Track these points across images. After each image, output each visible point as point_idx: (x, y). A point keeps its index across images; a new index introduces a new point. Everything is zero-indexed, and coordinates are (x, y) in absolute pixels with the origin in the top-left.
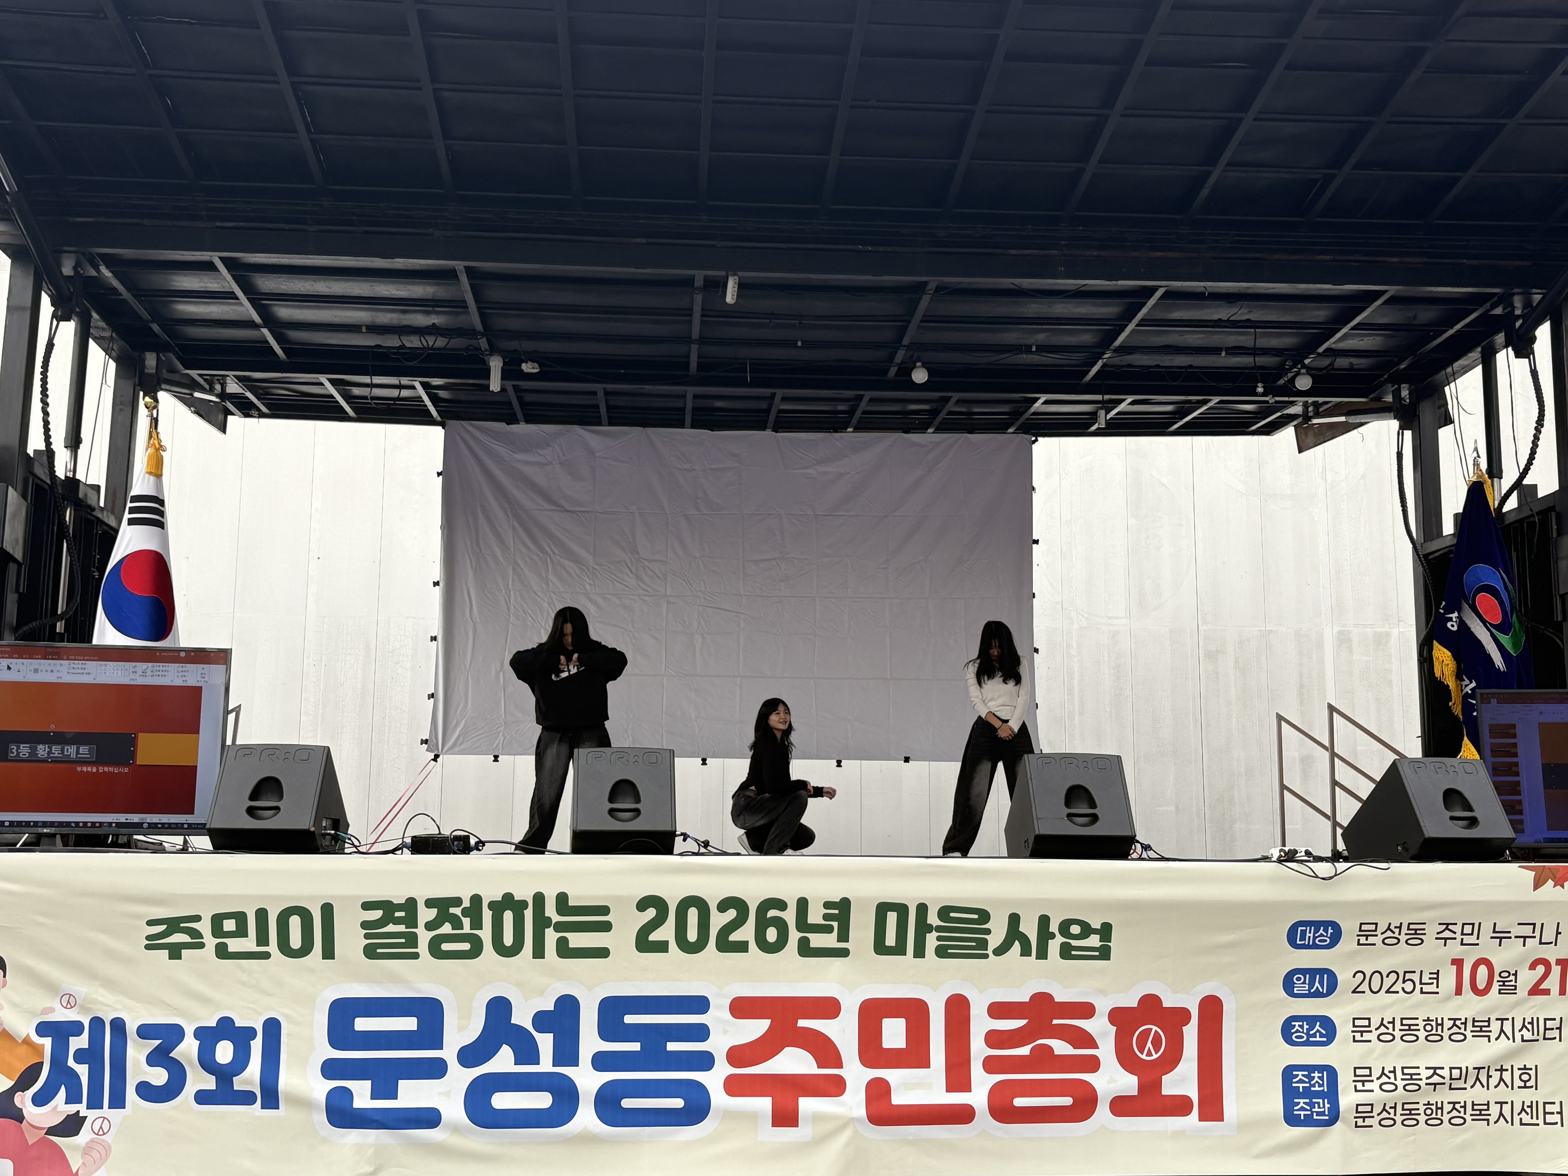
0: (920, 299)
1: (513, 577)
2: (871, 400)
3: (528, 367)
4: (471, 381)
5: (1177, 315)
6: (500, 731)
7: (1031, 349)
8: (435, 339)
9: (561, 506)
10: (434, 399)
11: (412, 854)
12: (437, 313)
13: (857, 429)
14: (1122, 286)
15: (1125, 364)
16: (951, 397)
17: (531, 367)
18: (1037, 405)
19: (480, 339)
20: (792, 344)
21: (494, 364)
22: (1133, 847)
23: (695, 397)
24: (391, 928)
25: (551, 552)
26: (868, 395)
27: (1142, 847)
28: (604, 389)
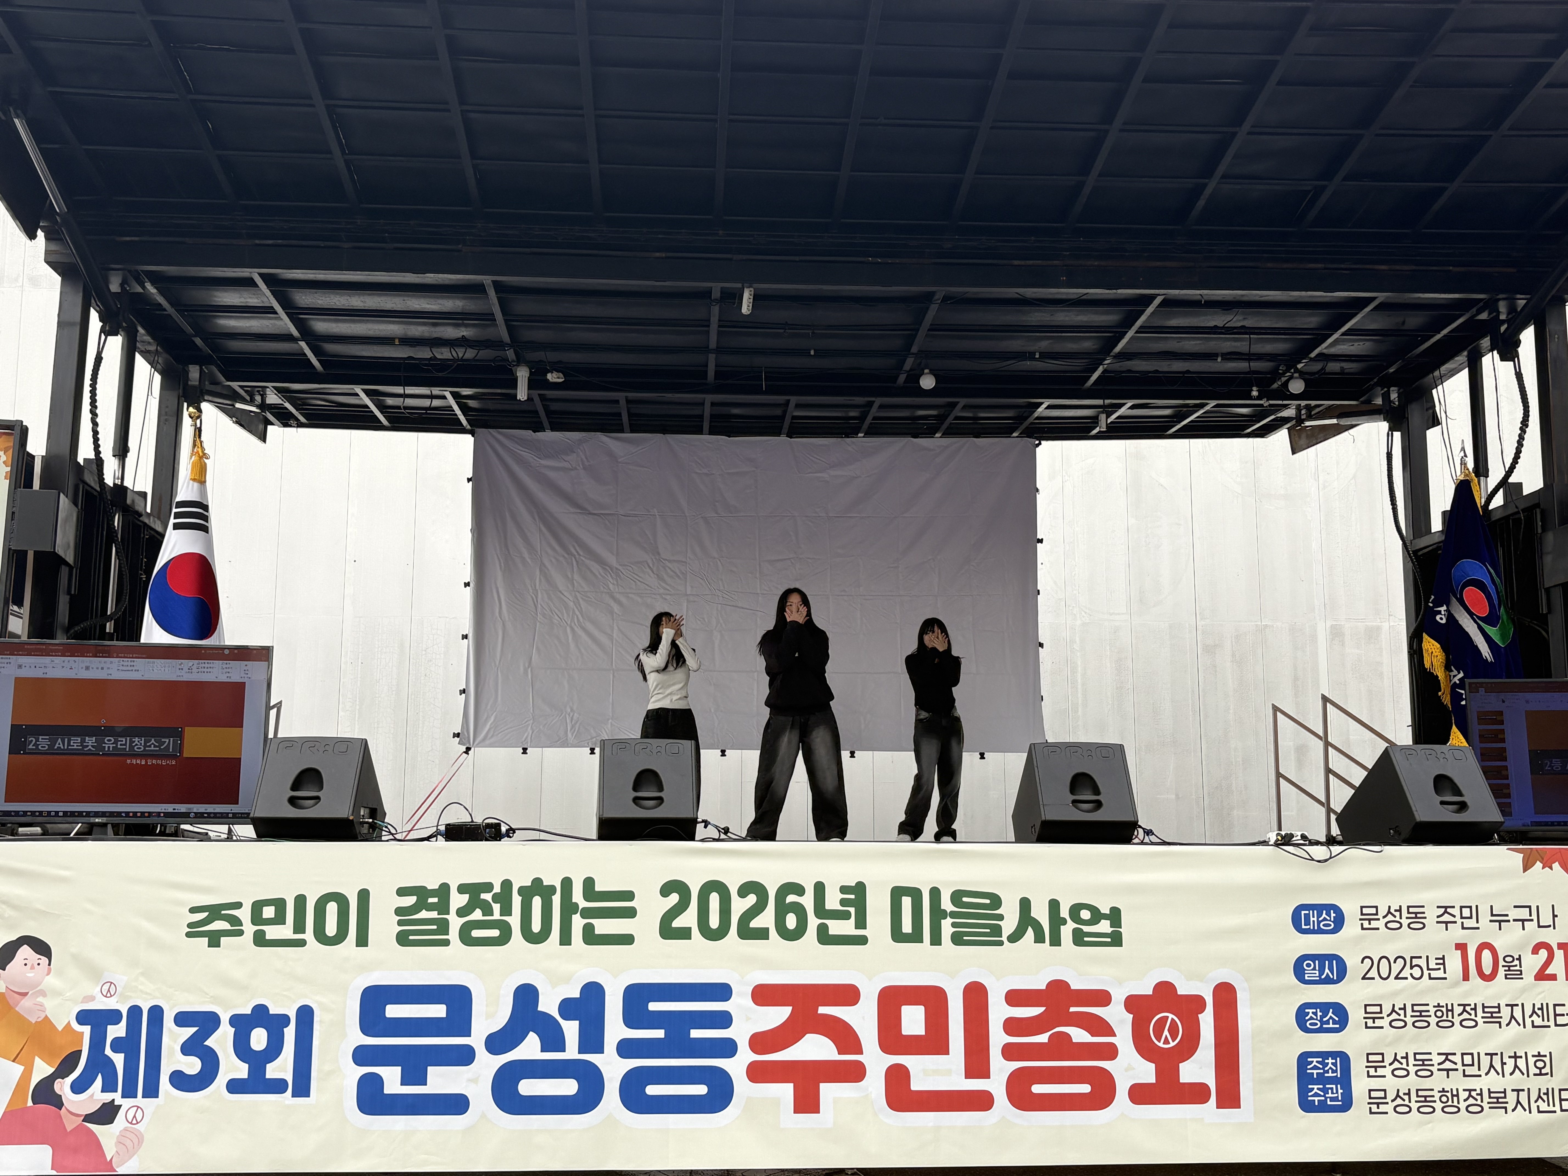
0: (928, 309)
1: (540, 578)
2: (882, 407)
3: (552, 377)
4: (499, 391)
5: (1174, 322)
6: (529, 724)
7: (1035, 355)
8: (464, 350)
9: (586, 510)
10: (464, 408)
11: (446, 841)
12: (466, 326)
13: (868, 434)
14: (1121, 294)
15: (1125, 369)
16: (958, 402)
17: (556, 377)
18: (1040, 410)
19: (508, 350)
20: (805, 353)
21: (521, 374)
22: (1136, 833)
23: (713, 404)
24: (424, 914)
25: (576, 554)
26: (878, 401)
27: (1144, 832)
28: (626, 397)
